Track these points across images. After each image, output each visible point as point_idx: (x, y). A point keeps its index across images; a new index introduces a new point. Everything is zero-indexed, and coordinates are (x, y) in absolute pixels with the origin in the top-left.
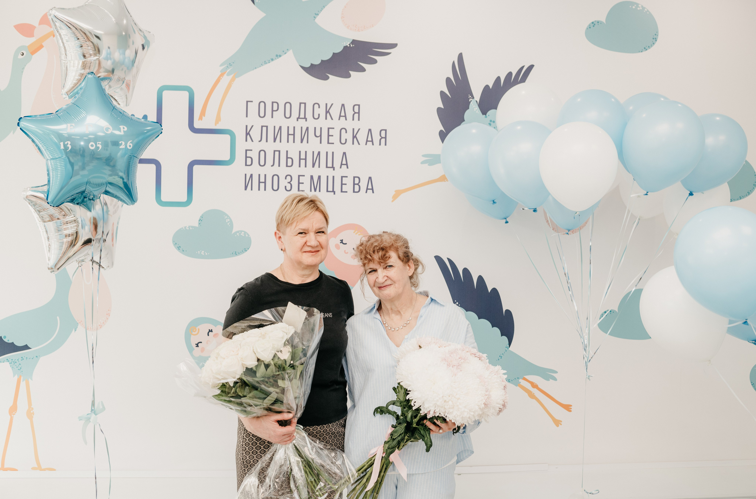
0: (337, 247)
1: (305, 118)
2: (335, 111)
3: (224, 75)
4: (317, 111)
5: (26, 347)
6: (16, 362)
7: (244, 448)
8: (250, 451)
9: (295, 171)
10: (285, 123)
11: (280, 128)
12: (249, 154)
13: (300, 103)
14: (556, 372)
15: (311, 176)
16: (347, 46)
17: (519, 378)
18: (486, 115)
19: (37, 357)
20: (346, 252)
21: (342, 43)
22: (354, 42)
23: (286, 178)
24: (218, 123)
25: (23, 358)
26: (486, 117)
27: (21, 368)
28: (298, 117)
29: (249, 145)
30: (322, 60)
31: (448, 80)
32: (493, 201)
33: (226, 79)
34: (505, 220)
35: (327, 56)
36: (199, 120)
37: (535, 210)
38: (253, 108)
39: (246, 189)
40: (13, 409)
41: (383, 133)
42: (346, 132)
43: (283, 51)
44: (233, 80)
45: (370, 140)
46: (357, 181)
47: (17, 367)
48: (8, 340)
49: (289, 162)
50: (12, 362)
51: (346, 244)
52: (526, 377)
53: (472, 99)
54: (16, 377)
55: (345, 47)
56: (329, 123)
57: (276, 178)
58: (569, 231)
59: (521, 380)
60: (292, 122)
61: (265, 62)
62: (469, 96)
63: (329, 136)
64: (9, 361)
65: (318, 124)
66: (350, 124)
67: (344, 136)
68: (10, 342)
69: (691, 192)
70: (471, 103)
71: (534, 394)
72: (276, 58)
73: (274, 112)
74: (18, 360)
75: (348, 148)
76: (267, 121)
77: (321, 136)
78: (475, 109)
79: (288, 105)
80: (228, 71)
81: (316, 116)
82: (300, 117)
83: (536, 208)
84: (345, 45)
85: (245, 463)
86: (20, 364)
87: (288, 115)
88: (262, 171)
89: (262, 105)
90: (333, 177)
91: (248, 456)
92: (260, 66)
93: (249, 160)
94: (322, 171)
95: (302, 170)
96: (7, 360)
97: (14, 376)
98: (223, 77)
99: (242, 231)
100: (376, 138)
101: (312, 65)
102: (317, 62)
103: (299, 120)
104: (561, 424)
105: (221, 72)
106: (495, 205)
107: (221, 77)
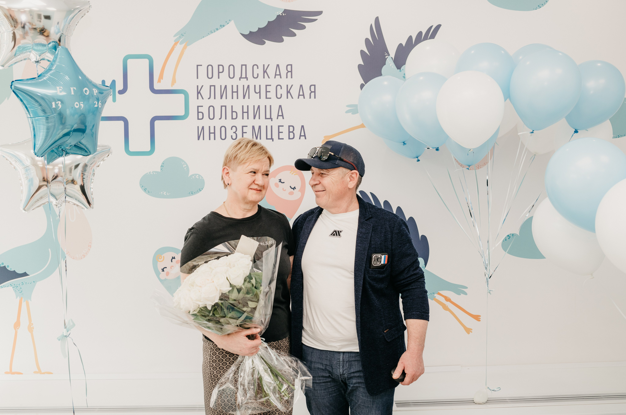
0: (277, 185)
1: (246, 78)
2: (271, 71)
3: (177, 44)
4: (256, 71)
5: (25, 274)
6: (18, 287)
7: (212, 365)
8: (217, 367)
9: (239, 123)
10: (229, 83)
11: (226, 87)
12: (200, 109)
13: (242, 65)
14: (466, 288)
15: (253, 126)
16: (280, 15)
17: (434, 293)
18: (400, 69)
19: (34, 282)
20: (284, 189)
21: (276, 13)
22: (285, 11)
23: (232, 129)
24: (174, 85)
25: (23, 283)
26: (400, 71)
27: (22, 291)
28: (240, 77)
29: (200, 102)
30: (259, 28)
31: (367, 40)
32: (404, 142)
33: (179, 47)
34: (417, 159)
35: (263, 24)
36: (158, 83)
37: (437, 149)
38: (202, 71)
39: (199, 139)
40: (17, 325)
41: (313, 88)
42: (281, 88)
43: (226, 22)
44: (185, 48)
45: (301, 95)
46: (291, 129)
47: (19, 291)
48: (11, 269)
49: (234, 115)
50: (15, 287)
51: (284, 183)
52: (441, 292)
53: (388, 56)
54: (18, 299)
55: (278, 16)
56: (267, 81)
57: (223, 129)
58: (469, 167)
59: (436, 295)
60: (236, 82)
61: (211, 31)
62: (385, 54)
63: (266, 92)
64: (12, 286)
65: (257, 82)
66: (284, 81)
67: (280, 91)
68: (12, 270)
69: (576, 130)
70: (387, 59)
71: (447, 306)
72: (221, 27)
73: (220, 74)
74: (19, 285)
75: (283, 101)
76: (215, 81)
77: (260, 92)
78: (391, 64)
79: (231, 67)
80: (181, 40)
81: (255, 76)
82: (242, 77)
83: (438, 147)
84: (278, 14)
85: (213, 377)
86: (21, 288)
87: (232, 76)
88: (212, 123)
89: (210, 68)
90: (272, 126)
91: (215, 372)
92: (207, 35)
93: (200, 115)
94: (262, 122)
95: (245, 122)
96: (11, 285)
97: (17, 298)
98: (176, 46)
99: (196, 174)
100: (307, 92)
101: (250, 32)
102: (255, 30)
103: (241, 79)
104: (472, 332)
105: (175, 41)
106: (405, 146)
107: (175, 46)
